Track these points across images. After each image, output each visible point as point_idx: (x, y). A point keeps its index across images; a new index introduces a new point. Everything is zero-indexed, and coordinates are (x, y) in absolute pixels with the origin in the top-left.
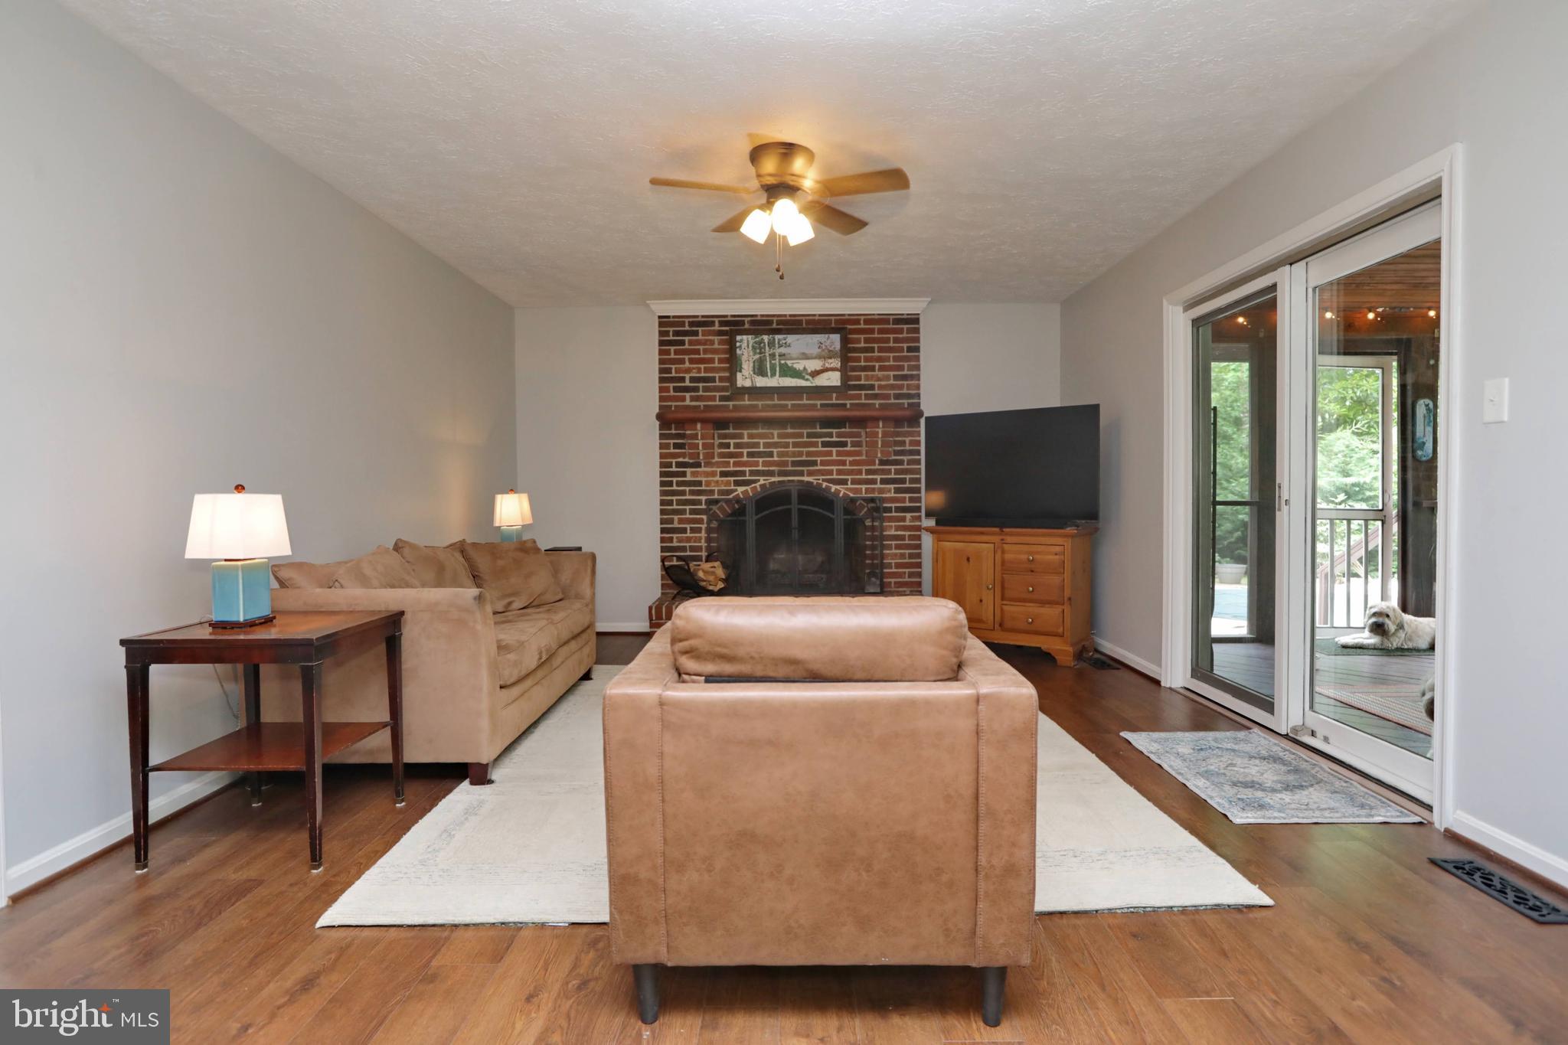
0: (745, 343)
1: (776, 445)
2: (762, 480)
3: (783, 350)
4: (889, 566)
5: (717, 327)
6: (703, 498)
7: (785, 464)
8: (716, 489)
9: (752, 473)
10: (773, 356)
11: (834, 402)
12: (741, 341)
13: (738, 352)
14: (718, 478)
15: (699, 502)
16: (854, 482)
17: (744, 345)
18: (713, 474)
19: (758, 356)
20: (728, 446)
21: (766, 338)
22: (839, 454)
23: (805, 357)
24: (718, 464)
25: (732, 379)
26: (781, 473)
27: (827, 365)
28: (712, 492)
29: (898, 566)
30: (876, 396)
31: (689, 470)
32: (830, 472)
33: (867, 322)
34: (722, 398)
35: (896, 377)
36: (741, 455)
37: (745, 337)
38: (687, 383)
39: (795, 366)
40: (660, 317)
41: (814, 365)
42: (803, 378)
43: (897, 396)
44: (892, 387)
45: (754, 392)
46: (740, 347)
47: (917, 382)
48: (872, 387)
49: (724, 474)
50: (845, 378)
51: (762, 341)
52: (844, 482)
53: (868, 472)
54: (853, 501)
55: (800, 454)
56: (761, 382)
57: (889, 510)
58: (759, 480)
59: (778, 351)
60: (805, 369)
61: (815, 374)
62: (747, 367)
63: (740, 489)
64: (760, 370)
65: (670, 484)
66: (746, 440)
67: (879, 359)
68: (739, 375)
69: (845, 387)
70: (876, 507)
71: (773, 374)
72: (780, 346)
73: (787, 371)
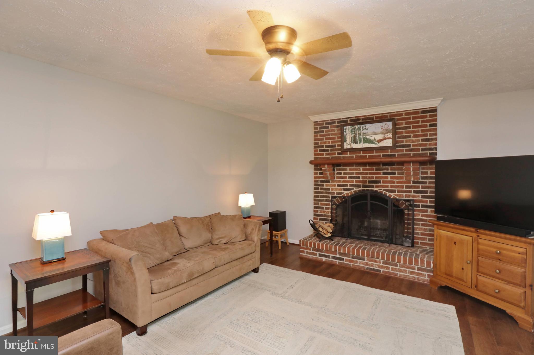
0: (348, 130)
1: (361, 174)
2: (355, 189)
3: (364, 131)
4: (418, 234)
5: (336, 124)
6: (330, 195)
7: (365, 182)
8: (335, 192)
9: (351, 186)
10: (360, 134)
11: (389, 153)
12: (346, 129)
13: (345, 134)
14: (336, 187)
15: (328, 197)
16: (399, 192)
17: (347, 130)
18: (334, 185)
19: (353, 135)
20: (340, 174)
21: (357, 127)
22: (391, 178)
23: (375, 133)
24: (336, 181)
25: (342, 145)
26: (364, 186)
27: (386, 137)
28: (334, 193)
29: (422, 234)
30: (411, 150)
31: (325, 184)
32: (387, 187)
33: (406, 114)
34: (338, 154)
35: (423, 140)
36: (346, 178)
37: (347, 127)
38: (325, 148)
39: (371, 138)
40: (314, 122)
41: (379, 137)
42: (374, 143)
43: (423, 150)
44: (421, 145)
45: (352, 150)
46: (345, 131)
47: (435, 142)
48: (409, 146)
49: (339, 186)
50: (395, 142)
51: (355, 128)
52: (394, 191)
53: (407, 187)
54: (398, 200)
55: (373, 178)
56: (355, 146)
57: (418, 206)
58: (354, 189)
59: (362, 132)
60: (375, 139)
61: (380, 141)
62: (349, 140)
63: (346, 192)
64: (354, 141)
65: (317, 189)
66: (348, 171)
67: (413, 132)
68: (345, 143)
69: (395, 147)
70: (411, 205)
71: (360, 142)
72: (363, 130)
73: (366, 141)
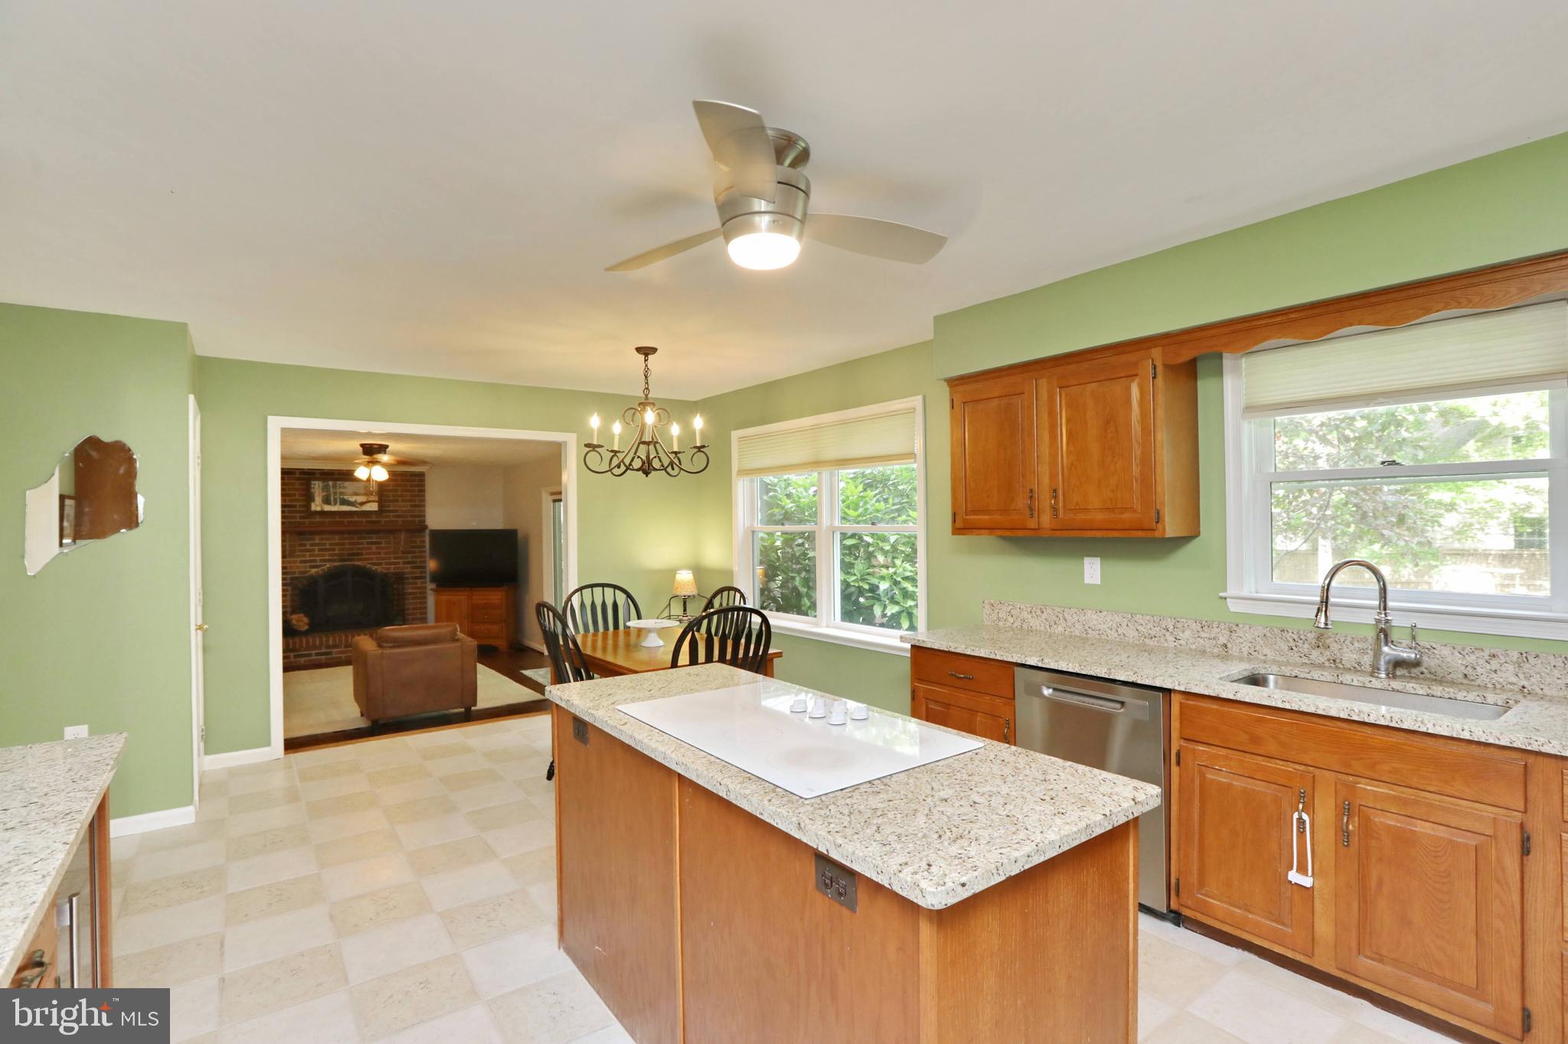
0: (317, 487)
1: (337, 544)
2: (328, 565)
4: (408, 609)
5: (297, 475)
7: (343, 555)
8: (297, 570)
9: (321, 561)
10: (335, 493)
11: (374, 519)
12: (314, 484)
13: (312, 490)
14: (298, 564)
16: (387, 564)
17: (317, 486)
18: (295, 562)
19: (325, 493)
21: (331, 483)
22: (377, 548)
23: (357, 494)
24: (298, 556)
25: (308, 506)
26: (341, 560)
27: (370, 499)
28: (294, 573)
29: (414, 609)
30: (400, 516)
32: (372, 559)
34: (301, 517)
35: (411, 506)
36: (314, 550)
37: (317, 482)
39: (350, 499)
41: (361, 499)
42: (354, 506)
43: (412, 516)
44: (409, 511)
45: (323, 513)
46: (314, 488)
47: (423, 508)
48: (396, 511)
50: (379, 506)
51: (328, 485)
52: (380, 564)
53: (395, 558)
54: (386, 575)
55: (353, 549)
56: (327, 508)
57: (408, 578)
58: (326, 564)
59: (338, 491)
60: (356, 501)
61: (362, 504)
62: (318, 499)
63: (314, 570)
64: (327, 501)
66: (317, 541)
67: (401, 496)
68: (313, 505)
69: (381, 511)
70: (400, 578)
71: (335, 504)
72: (340, 488)
73: (344, 502)
